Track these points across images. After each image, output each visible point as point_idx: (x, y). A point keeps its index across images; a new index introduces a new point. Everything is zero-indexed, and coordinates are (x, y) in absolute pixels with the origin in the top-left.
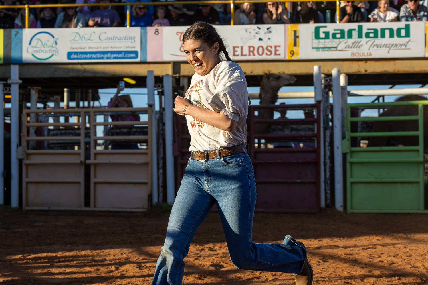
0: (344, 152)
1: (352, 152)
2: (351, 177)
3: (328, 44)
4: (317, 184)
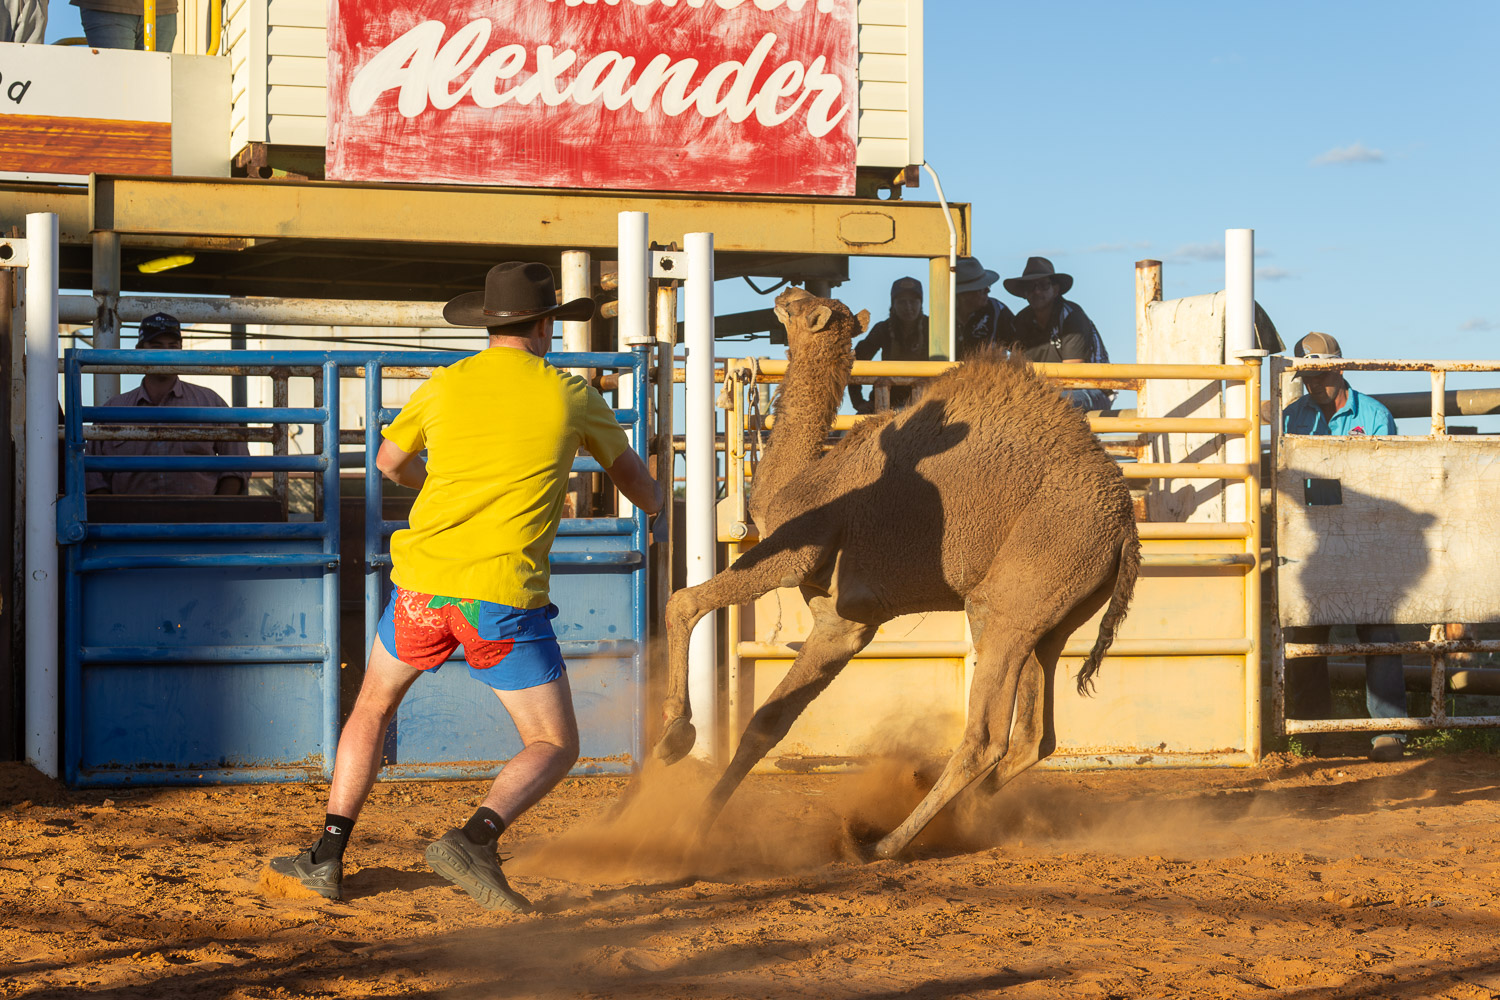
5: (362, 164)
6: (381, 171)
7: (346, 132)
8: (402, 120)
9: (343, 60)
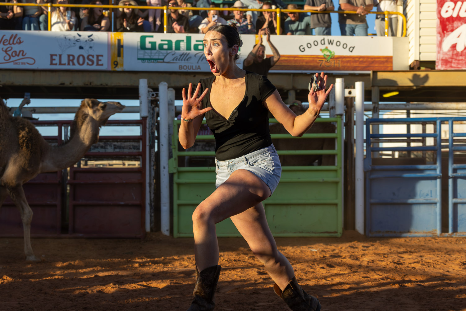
0: (171, 172)
1: (179, 172)
2: (178, 199)
3: (155, 55)
4: (142, 207)
5: (446, 65)
6: (451, 67)
7: (441, 56)
8: (457, 52)
9: (441, 36)
